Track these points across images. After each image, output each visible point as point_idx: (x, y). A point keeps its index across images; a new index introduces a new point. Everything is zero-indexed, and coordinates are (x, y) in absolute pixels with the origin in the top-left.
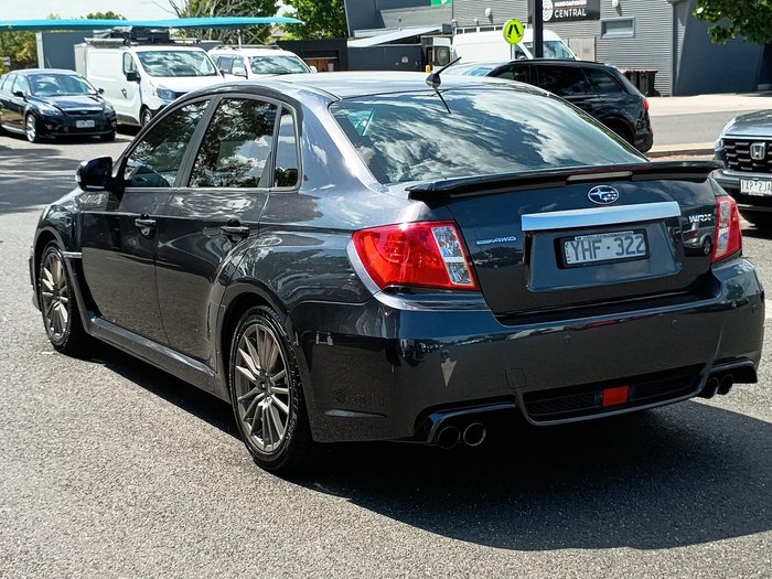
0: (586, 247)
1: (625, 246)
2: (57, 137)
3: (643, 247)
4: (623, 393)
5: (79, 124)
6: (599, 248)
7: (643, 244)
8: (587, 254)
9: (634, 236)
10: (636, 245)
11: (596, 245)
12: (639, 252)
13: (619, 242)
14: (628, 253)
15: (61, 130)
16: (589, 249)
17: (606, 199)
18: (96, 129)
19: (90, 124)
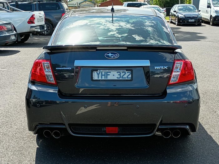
0: (103, 74)
1: (122, 75)
2: (183, 24)
3: (130, 76)
4: (116, 130)
5: (190, 21)
6: (109, 75)
7: (130, 75)
8: (103, 77)
9: (126, 72)
10: (127, 75)
11: (108, 74)
12: (127, 78)
13: (119, 74)
14: (122, 78)
15: (184, 22)
16: (105, 75)
17: (112, 57)
18: (195, 22)
19: (193, 20)
